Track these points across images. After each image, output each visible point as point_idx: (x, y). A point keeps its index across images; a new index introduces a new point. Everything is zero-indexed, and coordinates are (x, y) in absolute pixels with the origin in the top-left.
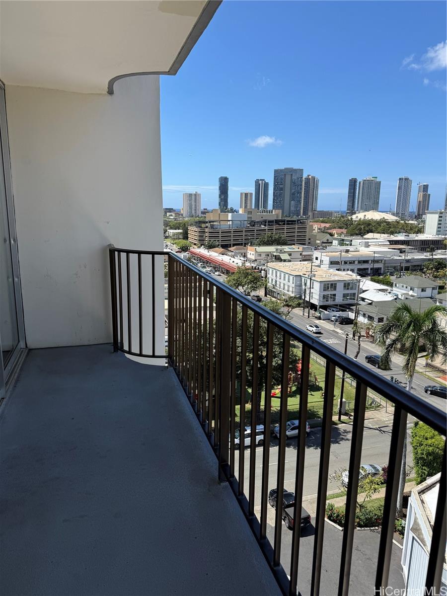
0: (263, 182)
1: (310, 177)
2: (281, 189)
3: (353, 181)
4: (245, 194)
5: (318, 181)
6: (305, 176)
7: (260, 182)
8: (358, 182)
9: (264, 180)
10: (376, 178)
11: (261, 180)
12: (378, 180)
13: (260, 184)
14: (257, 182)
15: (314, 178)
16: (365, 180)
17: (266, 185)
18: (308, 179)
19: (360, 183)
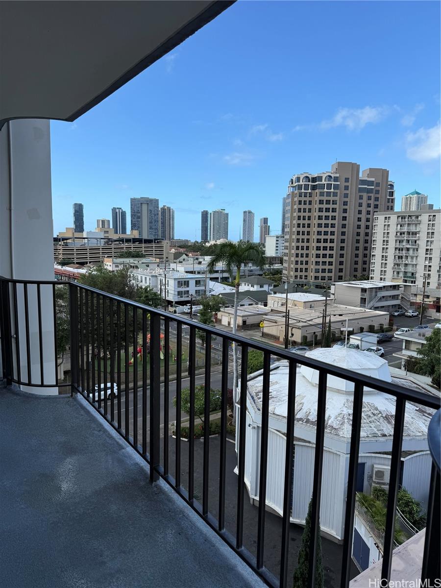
0: (121, 210)
1: (166, 207)
2: (139, 217)
3: (205, 213)
4: (102, 221)
5: (173, 212)
6: (161, 206)
7: (117, 210)
8: (209, 214)
9: (121, 208)
10: (224, 210)
11: (118, 208)
12: (226, 212)
13: (117, 212)
14: (114, 210)
15: (169, 209)
16: (214, 212)
17: (123, 214)
18: (163, 209)
19: (210, 213)
